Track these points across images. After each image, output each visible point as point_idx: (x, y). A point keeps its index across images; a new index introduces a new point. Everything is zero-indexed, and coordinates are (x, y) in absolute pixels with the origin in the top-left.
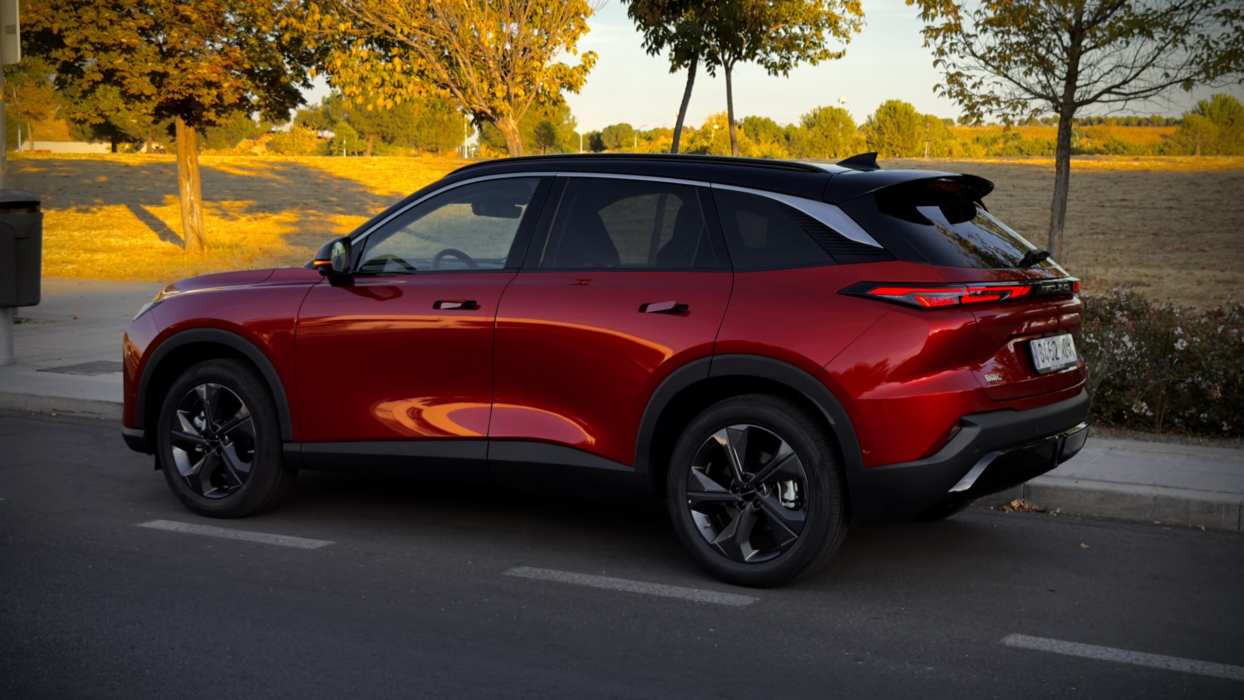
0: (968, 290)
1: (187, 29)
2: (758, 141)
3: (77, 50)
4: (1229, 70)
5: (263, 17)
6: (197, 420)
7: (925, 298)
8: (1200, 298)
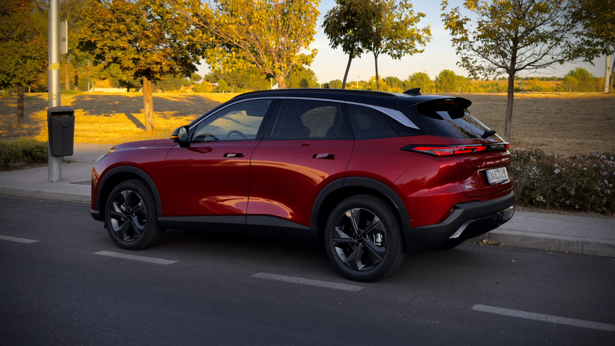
0: (458, 148)
1: (147, 41)
2: (392, 87)
3: (102, 49)
4: (579, 56)
5: (180, 36)
6: (122, 206)
7: (438, 152)
8: (568, 150)
